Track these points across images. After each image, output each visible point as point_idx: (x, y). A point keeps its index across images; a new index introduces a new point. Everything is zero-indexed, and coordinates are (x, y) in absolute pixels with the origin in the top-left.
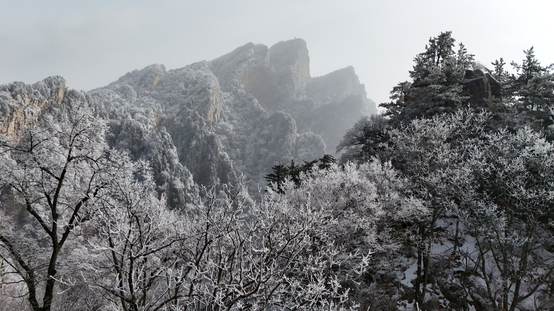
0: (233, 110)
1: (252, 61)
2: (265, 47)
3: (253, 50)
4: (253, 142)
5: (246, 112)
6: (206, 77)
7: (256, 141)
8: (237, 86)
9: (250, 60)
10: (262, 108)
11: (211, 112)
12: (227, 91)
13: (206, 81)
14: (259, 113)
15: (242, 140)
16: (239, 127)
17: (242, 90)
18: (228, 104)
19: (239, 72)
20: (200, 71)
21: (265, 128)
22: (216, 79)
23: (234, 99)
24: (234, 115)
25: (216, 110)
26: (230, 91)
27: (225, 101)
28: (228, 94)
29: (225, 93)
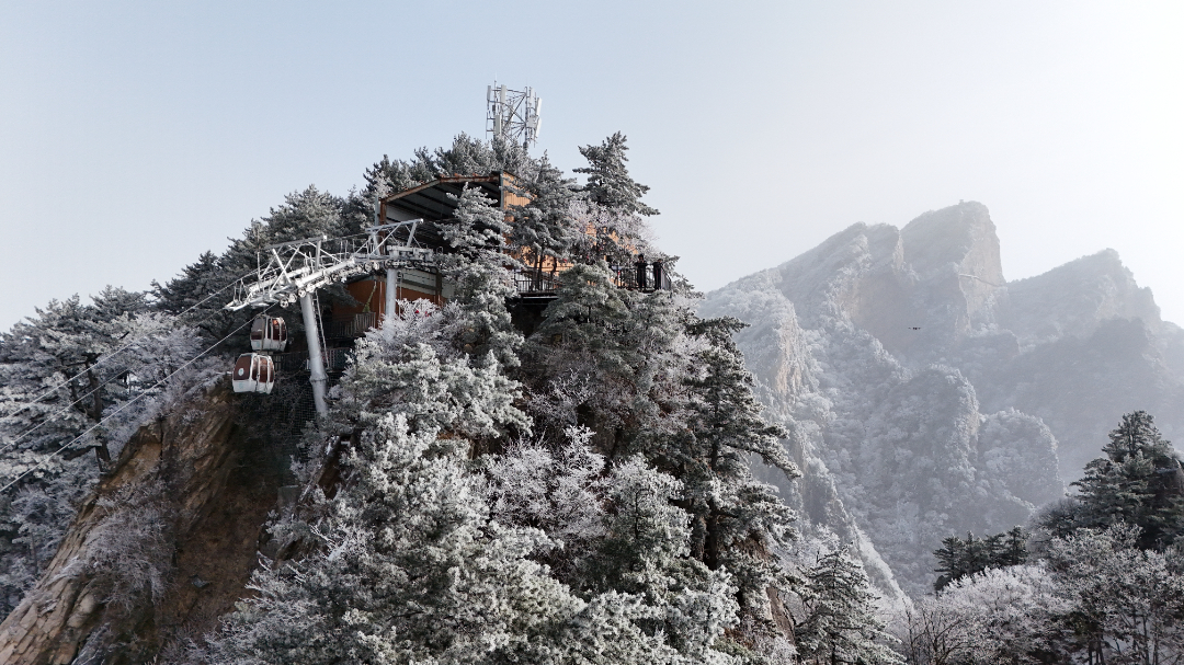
0: (827, 366)
1: (864, 261)
2: (892, 229)
3: (865, 239)
4: (876, 435)
5: (857, 370)
6: (768, 303)
7: (883, 431)
8: (833, 315)
9: (860, 260)
10: (892, 360)
11: (782, 374)
12: (812, 327)
13: (769, 312)
14: (886, 370)
15: (852, 430)
16: (843, 402)
17: (845, 321)
18: (817, 354)
19: (838, 286)
20: (757, 292)
21: (904, 402)
22: (790, 305)
23: (828, 343)
24: (831, 377)
25: (793, 370)
26: (820, 326)
27: (809, 348)
28: (816, 334)
29: (809, 332)
